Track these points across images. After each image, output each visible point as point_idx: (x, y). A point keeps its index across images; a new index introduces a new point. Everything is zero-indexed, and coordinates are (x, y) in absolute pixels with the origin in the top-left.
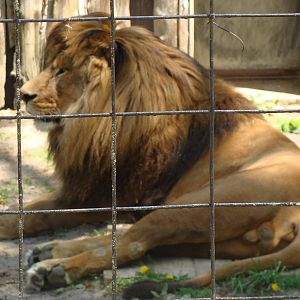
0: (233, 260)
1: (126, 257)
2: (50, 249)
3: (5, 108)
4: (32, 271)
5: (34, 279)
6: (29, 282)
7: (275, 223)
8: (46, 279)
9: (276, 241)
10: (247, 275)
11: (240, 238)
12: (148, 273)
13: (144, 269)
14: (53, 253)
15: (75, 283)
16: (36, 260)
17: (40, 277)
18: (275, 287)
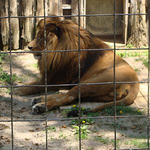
0: (105, 102)
1: (68, 102)
2: (40, 99)
3: (19, 49)
4: (34, 107)
5: (35, 109)
6: (33, 110)
7: (120, 89)
8: (39, 110)
9: (120, 96)
10: (111, 108)
11: (108, 95)
12: (76, 107)
13: (74, 106)
14: (41, 100)
15: (50, 111)
16: (35, 103)
17: (37, 109)
18: (121, 112)
